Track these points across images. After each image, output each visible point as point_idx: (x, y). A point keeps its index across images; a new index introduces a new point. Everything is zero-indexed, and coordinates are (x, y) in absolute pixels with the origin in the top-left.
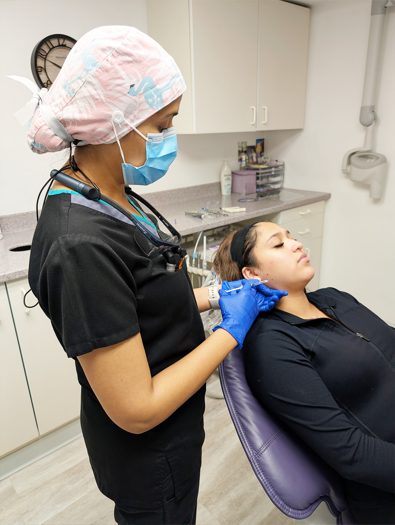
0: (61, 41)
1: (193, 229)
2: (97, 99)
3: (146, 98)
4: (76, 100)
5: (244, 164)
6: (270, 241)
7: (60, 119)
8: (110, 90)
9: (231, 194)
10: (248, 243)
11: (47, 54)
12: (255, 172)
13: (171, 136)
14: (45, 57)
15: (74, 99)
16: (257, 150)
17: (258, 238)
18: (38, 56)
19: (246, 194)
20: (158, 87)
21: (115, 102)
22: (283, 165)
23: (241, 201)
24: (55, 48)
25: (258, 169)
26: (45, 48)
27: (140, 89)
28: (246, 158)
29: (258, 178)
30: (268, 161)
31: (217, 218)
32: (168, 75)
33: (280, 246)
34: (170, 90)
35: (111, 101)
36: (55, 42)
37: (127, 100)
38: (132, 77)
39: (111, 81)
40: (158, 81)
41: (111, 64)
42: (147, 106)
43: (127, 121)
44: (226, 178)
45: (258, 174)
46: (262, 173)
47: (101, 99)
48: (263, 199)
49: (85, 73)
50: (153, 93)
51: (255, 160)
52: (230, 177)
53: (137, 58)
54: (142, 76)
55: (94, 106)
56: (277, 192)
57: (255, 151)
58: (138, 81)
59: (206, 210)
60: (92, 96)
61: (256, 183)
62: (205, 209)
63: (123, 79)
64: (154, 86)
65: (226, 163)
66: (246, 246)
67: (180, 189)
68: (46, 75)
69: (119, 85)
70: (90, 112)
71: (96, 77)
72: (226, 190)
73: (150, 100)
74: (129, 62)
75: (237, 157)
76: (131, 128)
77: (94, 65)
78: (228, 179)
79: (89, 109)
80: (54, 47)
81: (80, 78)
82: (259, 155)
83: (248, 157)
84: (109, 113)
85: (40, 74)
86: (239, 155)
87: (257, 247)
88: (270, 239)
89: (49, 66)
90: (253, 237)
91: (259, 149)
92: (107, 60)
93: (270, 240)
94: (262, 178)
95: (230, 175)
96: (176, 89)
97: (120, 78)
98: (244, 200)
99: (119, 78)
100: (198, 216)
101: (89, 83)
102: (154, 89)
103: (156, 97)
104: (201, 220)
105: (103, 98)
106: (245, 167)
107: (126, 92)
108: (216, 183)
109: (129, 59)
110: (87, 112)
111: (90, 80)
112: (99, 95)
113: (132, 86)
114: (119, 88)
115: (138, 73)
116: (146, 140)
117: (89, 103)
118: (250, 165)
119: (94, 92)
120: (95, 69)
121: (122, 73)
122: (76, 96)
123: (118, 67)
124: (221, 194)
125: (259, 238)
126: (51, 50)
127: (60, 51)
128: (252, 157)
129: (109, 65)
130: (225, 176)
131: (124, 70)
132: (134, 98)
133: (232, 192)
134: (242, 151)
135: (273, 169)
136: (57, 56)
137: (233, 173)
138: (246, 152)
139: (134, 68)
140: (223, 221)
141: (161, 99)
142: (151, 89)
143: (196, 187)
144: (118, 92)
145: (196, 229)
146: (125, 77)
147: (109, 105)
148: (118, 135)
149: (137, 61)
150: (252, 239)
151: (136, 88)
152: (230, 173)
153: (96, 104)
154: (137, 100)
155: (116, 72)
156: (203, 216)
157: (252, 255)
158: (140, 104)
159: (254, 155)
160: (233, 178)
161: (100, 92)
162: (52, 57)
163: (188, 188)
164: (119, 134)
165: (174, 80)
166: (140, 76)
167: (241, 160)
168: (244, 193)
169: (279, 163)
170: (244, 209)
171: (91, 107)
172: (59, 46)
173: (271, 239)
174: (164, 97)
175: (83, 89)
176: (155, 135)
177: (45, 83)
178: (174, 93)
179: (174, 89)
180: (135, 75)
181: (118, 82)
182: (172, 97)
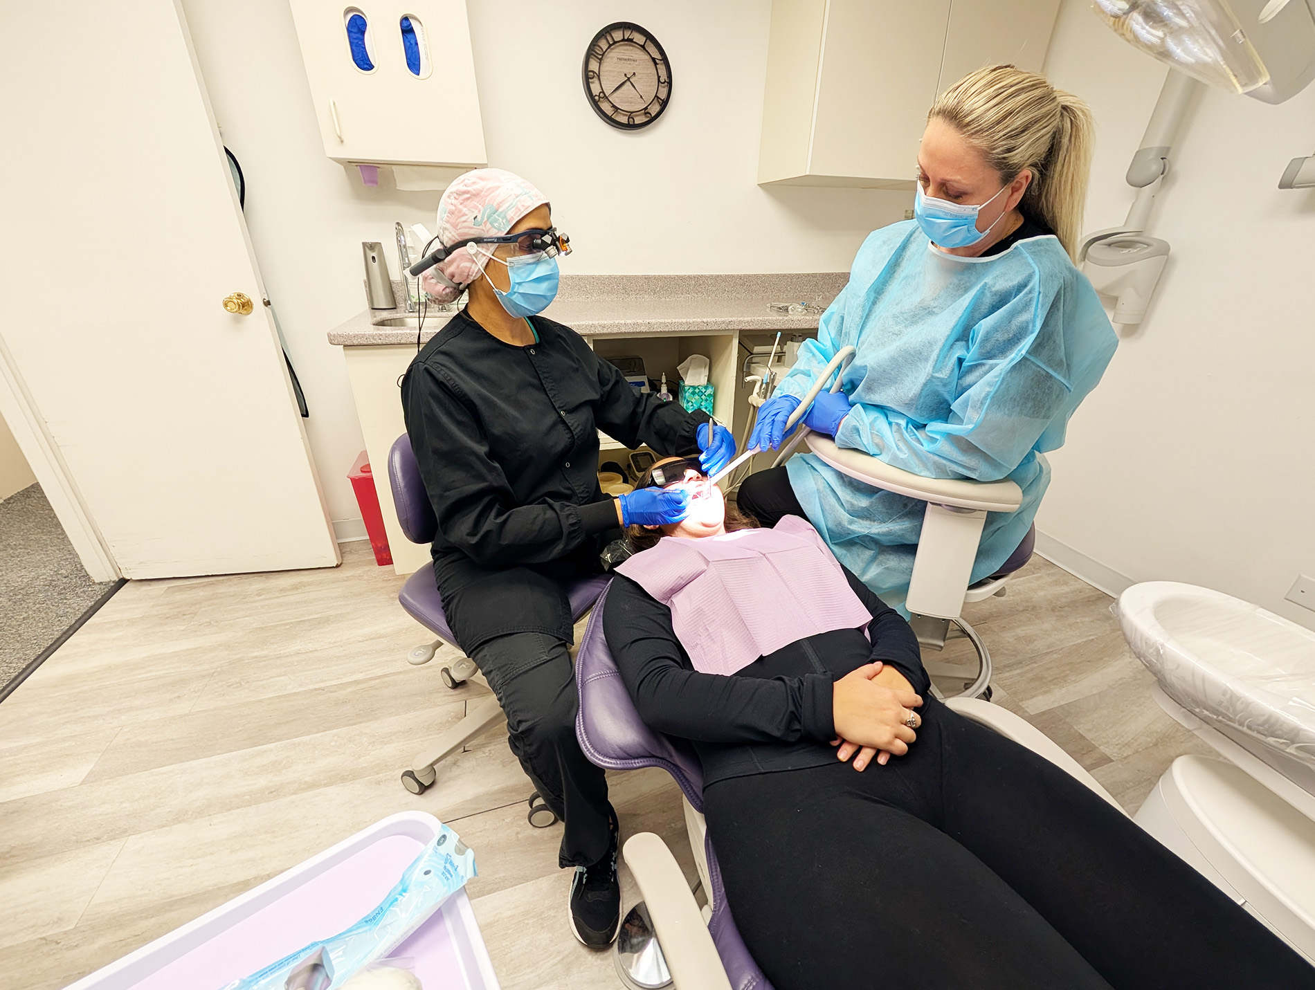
0: (627, 34)
3: (492, 224)
8: (460, 229)
11: (604, 53)
14: (600, 57)
18: (592, 56)
20: (501, 210)
24: (618, 44)
26: (603, 44)
27: (482, 218)
32: (510, 196)
34: (514, 209)
36: (618, 35)
37: (476, 231)
38: (473, 210)
39: (458, 221)
40: (500, 204)
41: (455, 206)
43: (482, 251)
50: (497, 217)
53: (474, 192)
54: (482, 206)
58: (479, 211)
63: (466, 215)
64: (496, 211)
68: (599, 85)
69: (465, 221)
71: (448, 222)
73: (496, 225)
74: (468, 199)
76: (488, 256)
80: (615, 42)
85: (592, 83)
89: (606, 71)
92: (452, 204)
99: (463, 215)
102: (497, 214)
103: (500, 220)
107: (472, 225)
109: (468, 196)
113: (476, 217)
114: (465, 224)
115: (478, 205)
116: (507, 266)
121: (465, 210)
123: (460, 207)
126: (610, 45)
127: (625, 50)
129: (454, 208)
131: (465, 207)
132: (481, 227)
136: (619, 57)
139: (475, 202)
141: (507, 220)
142: (494, 214)
144: (466, 228)
146: (467, 212)
149: (475, 195)
151: (479, 218)
154: (484, 228)
155: (460, 211)
161: (454, 233)
162: (612, 58)
165: (518, 198)
166: (480, 206)
172: (623, 40)
174: (509, 218)
177: (596, 95)
178: (520, 210)
179: (520, 207)
180: (476, 207)
181: (464, 219)
182: (518, 214)
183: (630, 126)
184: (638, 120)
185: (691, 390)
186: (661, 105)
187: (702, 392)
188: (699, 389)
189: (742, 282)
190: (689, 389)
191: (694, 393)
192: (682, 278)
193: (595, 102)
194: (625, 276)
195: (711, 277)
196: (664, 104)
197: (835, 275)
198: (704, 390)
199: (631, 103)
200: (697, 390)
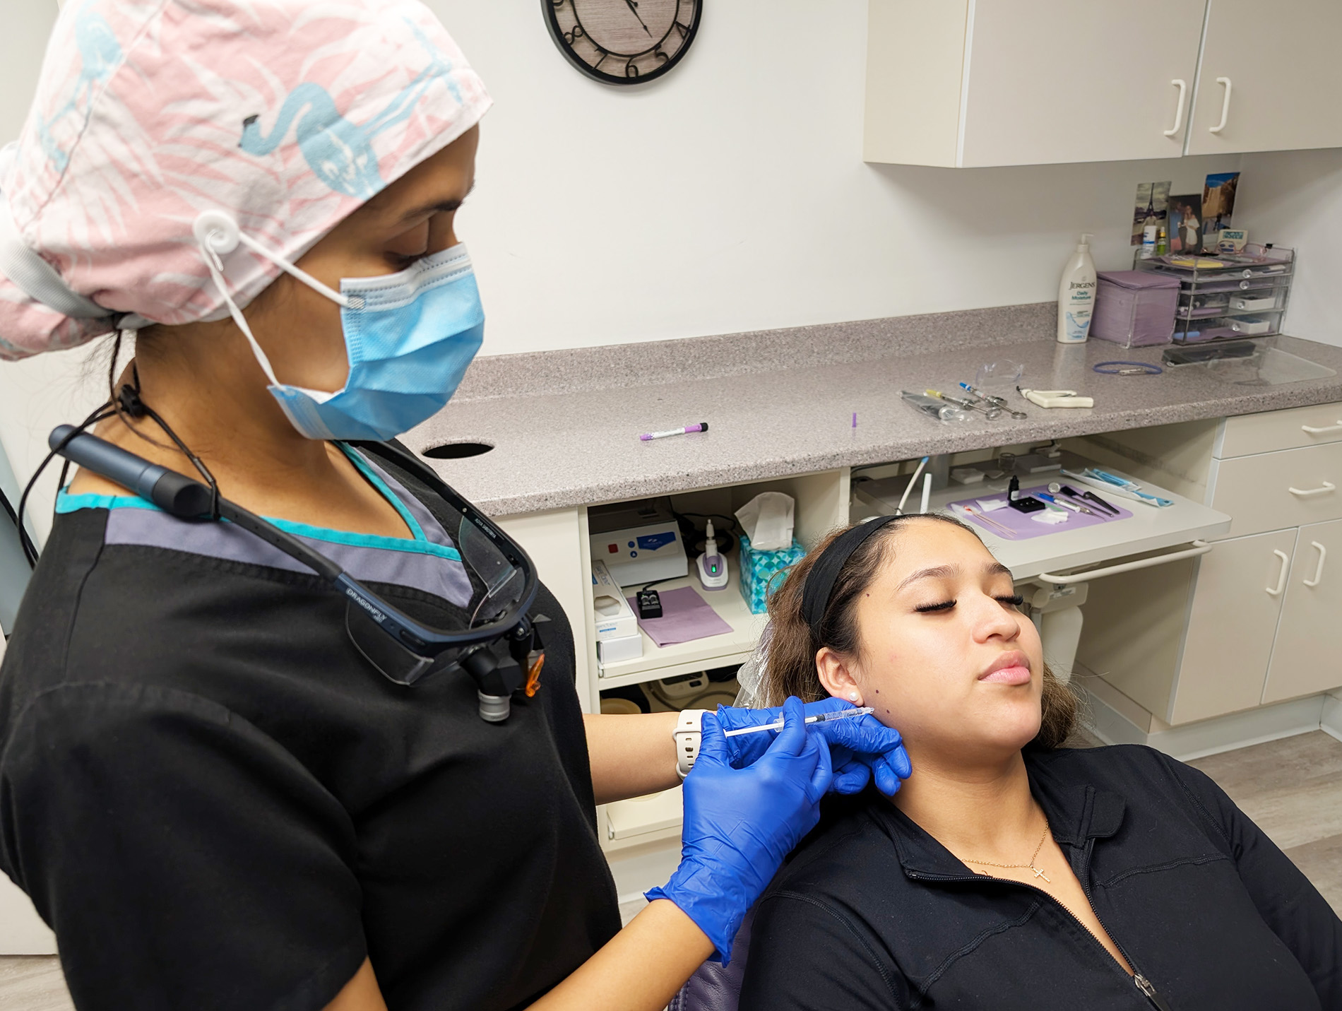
1: (897, 448)
2: (135, 175)
3: (314, 159)
4: (73, 179)
5: (1148, 251)
6: (910, 587)
7: (36, 247)
8: (174, 140)
9: (1088, 340)
10: (849, 578)
12: (1175, 281)
13: (450, 278)
15: (67, 177)
16: (1205, 207)
17: (879, 569)
19: (1136, 347)
20: (352, 117)
21: (197, 181)
22: (1289, 263)
23: (1105, 368)
25: (1189, 272)
27: (279, 129)
28: (1158, 233)
29: (1183, 301)
30: (1239, 244)
31: (989, 422)
32: (390, 73)
33: (945, 608)
34: (402, 125)
35: (182, 177)
37: (242, 168)
38: (243, 86)
39: (171, 109)
40: (351, 97)
41: (164, 48)
42: (321, 187)
43: (256, 244)
44: (1075, 292)
45: (1185, 286)
46: (1199, 286)
47: (147, 173)
48: (1181, 369)
49: (84, 86)
50: (335, 139)
51: (1192, 238)
52: (1092, 292)
53: (257, 19)
54: (285, 82)
55: (130, 199)
56: (1242, 347)
57: (1197, 212)
58: (270, 101)
59: (968, 389)
60: (116, 164)
61: (1178, 313)
62: (967, 387)
63: (212, 98)
64: (337, 117)
65: (1082, 248)
66: (843, 584)
67: (921, 318)
68: (572, 13)
69: (202, 121)
70: (119, 219)
71: (118, 97)
72: (1070, 329)
73: (329, 166)
74: (228, 37)
75: (1128, 229)
76: (276, 267)
77: (109, 57)
78: (1083, 296)
79: (116, 210)
81: (73, 105)
82: (1211, 225)
83: (1168, 231)
84: (182, 219)
86: (1137, 222)
87: (871, 596)
88: (911, 581)
90: (868, 561)
91: (1212, 206)
92: (149, 36)
93: (912, 584)
94: (1202, 299)
95: (1091, 285)
96: (431, 119)
97: (201, 95)
98: (1111, 368)
100: (929, 408)
101: (102, 119)
102: (339, 126)
103: (348, 152)
104: (937, 422)
105: (153, 168)
106: (1150, 262)
107: (230, 144)
108: (1043, 305)
110: (111, 220)
111: (101, 109)
112: (137, 159)
113: (250, 121)
114: (201, 132)
115: (266, 72)
116: (338, 306)
117: (113, 190)
118: (1165, 257)
119: (120, 151)
120: (112, 69)
121: (206, 77)
122: (74, 169)
123: (188, 59)
124: (1056, 337)
125: (881, 570)
128: (1183, 231)
129: (155, 54)
130: (1072, 286)
131: (211, 64)
132: (265, 161)
133: (1091, 334)
134: (1150, 212)
135: (1247, 274)
137: (1103, 280)
138: (1162, 215)
139: (251, 57)
140: (1002, 433)
141: (371, 159)
142: (327, 124)
143: (975, 313)
144: (202, 145)
145: (906, 448)
146: (217, 89)
147: (182, 193)
148: (232, 292)
150: (864, 565)
151: (265, 125)
152: (1092, 278)
153: (135, 192)
154: (279, 168)
155: (185, 75)
156: (943, 411)
157: (849, 618)
158: (292, 182)
159: (1192, 224)
160: (1098, 292)
161: (139, 148)
163: (948, 317)
164: (239, 286)
165: (419, 87)
166: (275, 82)
167: (1139, 239)
168: (1129, 343)
169: (1273, 255)
170: (1089, 402)
171: (120, 201)
173: (915, 582)
174: (379, 151)
175: (87, 142)
176: (373, 283)
177: (567, 33)
178: (421, 134)
179: (422, 119)
180: (257, 82)
181: (197, 108)
182: (413, 148)
183: (632, 80)
184: (644, 67)
185: (764, 561)
186: (684, 38)
187: (784, 562)
188: (779, 557)
189: (843, 335)
190: (760, 559)
191: (769, 566)
192: (733, 340)
193: (565, 43)
194: (629, 346)
195: (786, 333)
196: (690, 34)
197: (1013, 309)
198: (787, 559)
199: (630, 37)
200: (775, 561)
